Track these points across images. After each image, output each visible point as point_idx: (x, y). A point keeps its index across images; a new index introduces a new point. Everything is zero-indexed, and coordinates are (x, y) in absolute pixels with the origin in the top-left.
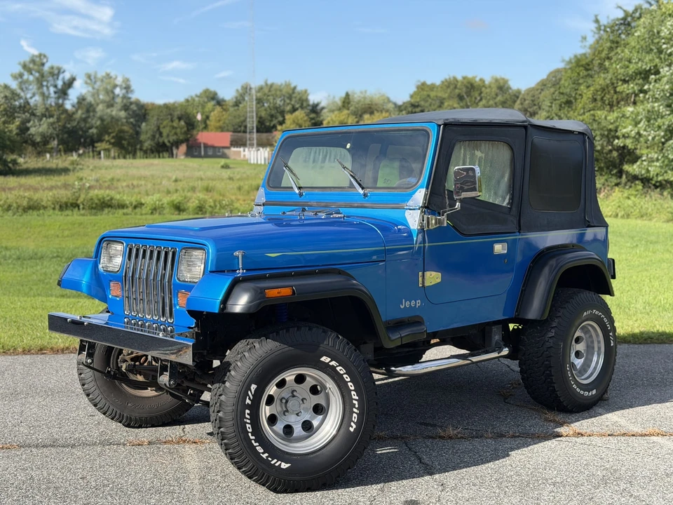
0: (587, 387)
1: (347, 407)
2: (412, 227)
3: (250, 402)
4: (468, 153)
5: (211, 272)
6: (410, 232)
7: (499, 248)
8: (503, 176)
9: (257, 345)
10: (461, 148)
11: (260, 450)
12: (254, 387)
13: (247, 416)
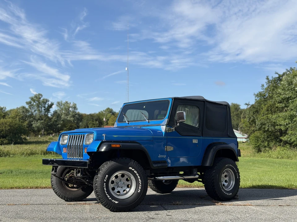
0: (229, 192)
1: (137, 184)
2: (163, 131)
3: (106, 181)
4: (183, 108)
5: (95, 140)
6: (162, 132)
7: (195, 141)
8: (196, 117)
9: (109, 163)
10: (180, 107)
11: (109, 196)
12: (107, 176)
13: (105, 185)
